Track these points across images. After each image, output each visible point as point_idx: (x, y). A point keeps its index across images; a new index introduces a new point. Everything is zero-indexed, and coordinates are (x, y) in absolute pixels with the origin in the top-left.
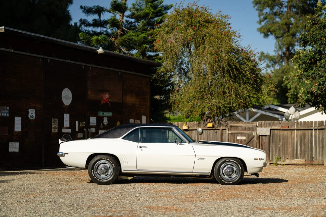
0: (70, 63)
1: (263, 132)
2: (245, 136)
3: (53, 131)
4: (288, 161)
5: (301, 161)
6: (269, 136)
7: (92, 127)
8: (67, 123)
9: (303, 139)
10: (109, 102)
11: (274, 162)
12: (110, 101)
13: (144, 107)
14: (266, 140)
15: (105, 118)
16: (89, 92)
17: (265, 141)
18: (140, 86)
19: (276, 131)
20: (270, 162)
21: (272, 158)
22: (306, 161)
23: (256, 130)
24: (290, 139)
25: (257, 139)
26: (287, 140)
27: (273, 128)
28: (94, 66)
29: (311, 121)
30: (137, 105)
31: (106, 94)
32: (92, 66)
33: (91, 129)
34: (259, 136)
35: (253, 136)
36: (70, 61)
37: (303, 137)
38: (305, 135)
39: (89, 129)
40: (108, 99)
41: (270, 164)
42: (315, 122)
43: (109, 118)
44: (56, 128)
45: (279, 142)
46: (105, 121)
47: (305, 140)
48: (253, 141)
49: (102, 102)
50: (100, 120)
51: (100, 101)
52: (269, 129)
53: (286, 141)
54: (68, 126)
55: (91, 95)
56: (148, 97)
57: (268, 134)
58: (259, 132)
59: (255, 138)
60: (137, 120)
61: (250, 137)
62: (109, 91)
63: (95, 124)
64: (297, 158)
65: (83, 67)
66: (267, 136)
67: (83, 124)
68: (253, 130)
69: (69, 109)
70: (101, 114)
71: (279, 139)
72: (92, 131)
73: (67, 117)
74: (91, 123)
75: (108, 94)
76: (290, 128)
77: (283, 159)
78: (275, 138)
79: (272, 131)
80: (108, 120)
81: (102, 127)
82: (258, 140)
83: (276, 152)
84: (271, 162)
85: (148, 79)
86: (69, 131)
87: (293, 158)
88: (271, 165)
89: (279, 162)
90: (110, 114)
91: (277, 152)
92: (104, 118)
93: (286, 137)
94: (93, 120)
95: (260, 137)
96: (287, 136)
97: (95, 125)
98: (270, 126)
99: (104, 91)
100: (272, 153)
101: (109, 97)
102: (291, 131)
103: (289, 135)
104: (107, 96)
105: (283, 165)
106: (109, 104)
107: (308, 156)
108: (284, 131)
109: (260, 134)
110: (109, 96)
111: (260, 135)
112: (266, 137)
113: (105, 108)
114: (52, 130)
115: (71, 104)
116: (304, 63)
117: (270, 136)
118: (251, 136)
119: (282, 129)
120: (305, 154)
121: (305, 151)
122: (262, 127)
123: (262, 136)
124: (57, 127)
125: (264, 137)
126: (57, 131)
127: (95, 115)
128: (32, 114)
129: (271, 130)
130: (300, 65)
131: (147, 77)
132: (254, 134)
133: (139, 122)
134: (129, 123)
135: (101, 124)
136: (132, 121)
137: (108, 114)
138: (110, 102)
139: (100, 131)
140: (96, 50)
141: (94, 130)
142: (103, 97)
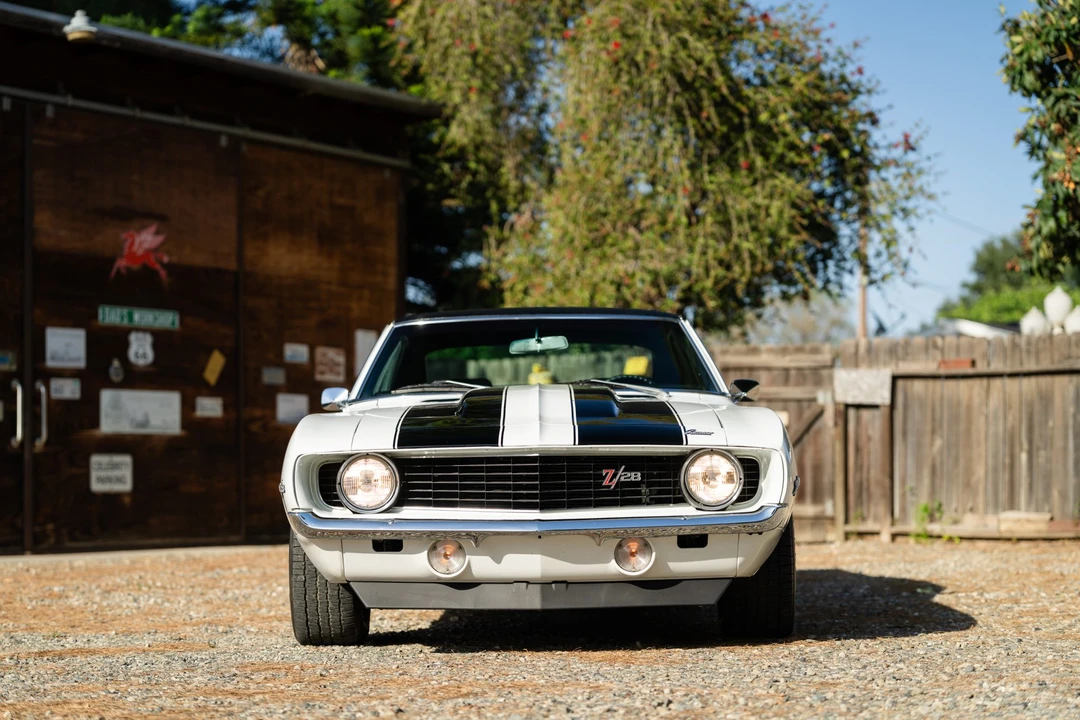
1: (859, 389)
2: (785, 409)
4: (970, 524)
5: (1028, 521)
6: (885, 406)
7: (61, 373)
9: (1036, 419)
10: (164, 266)
11: (913, 526)
12: (166, 259)
13: (366, 293)
14: (873, 425)
15: (141, 335)
16: (43, 220)
17: (871, 432)
18: (341, 201)
19: (918, 385)
20: (893, 524)
21: (903, 510)
22: (1052, 519)
23: (831, 380)
24: (982, 419)
25: (836, 424)
26: (969, 421)
27: (905, 368)
28: (70, 101)
30: (329, 283)
31: (143, 228)
32: (59, 100)
33: (55, 383)
34: (845, 410)
35: (818, 410)
37: (1037, 408)
38: (1046, 399)
39: (37, 385)
40: (155, 250)
41: (894, 536)
43: (160, 339)
45: (933, 432)
46: (141, 350)
47: (1047, 421)
48: (819, 432)
49: (121, 264)
50: (106, 346)
51: (112, 260)
52: (884, 375)
53: (962, 426)
55: (52, 230)
57: (884, 398)
58: (845, 392)
59: (829, 418)
60: (326, 349)
61: (808, 415)
62: (161, 218)
63: (78, 359)
64: (1012, 505)
65: (6, 105)
66: (878, 407)
67: (4, 360)
68: (819, 382)
70: (111, 316)
71: (933, 419)
72: (59, 390)
74: (53, 358)
75: (153, 229)
76: (981, 368)
77: (948, 515)
78: (915, 414)
79: (900, 383)
80: (155, 346)
81: (117, 375)
82: (840, 428)
83: (919, 478)
84: (898, 528)
85: (387, 174)
87: (996, 507)
88: (899, 539)
89: (935, 528)
90: (167, 320)
91: (926, 481)
92: (133, 337)
93: (963, 410)
94: (66, 345)
95: (852, 413)
96: (969, 408)
97: (82, 364)
98: (894, 361)
99: (131, 216)
100: (903, 482)
101: (163, 244)
102: (985, 381)
103: (976, 401)
104: (146, 239)
105: (951, 539)
106: (163, 273)
107: (1063, 496)
108: (951, 384)
109: (850, 400)
110: (161, 238)
111: (847, 406)
112: (876, 413)
113: (141, 288)
117: (892, 406)
118: (809, 407)
119: (943, 371)
120: (1048, 489)
121: (1048, 477)
122: (856, 365)
123: (859, 407)
125: (866, 414)
127: (78, 316)
129: (895, 379)
131: (380, 167)
132: (823, 398)
133: (341, 359)
134: (279, 361)
135: (116, 363)
136: (296, 352)
137: (155, 319)
138: (168, 267)
139: (107, 396)
140: (60, 26)
141: (69, 389)
142: (126, 240)
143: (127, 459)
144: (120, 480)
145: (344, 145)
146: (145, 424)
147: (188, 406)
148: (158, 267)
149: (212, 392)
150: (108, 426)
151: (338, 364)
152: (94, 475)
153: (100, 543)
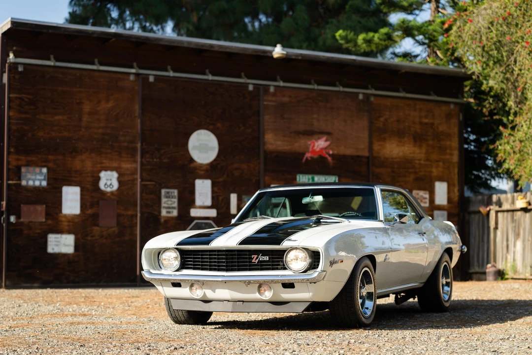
0: (212, 80)
3: (164, 213)
8: (203, 198)
10: (330, 155)
12: (331, 152)
13: (441, 164)
16: (269, 137)
18: (426, 121)
28: (282, 84)
30: (420, 160)
31: (319, 138)
32: (276, 84)
36: (210, 77)
40: (326, 148)
44: (174, 208)
49: (308, 155)
51: (304, 154)
54: (209, 202)
55: (273, 141)
56: (455, 143)
60: (418, 192)
62: (328, 134)
65: (251, 88)
69: (211, 171)
70: (302, 179)
73: (203, 186)
75: (324, 138)
85: (452, 106)
86: (213, 213)
90: (332, 180)
99: (312, 133)
101: (330, 145)
104: (321, 144)
106: (329, 159)
110: (328, 143)
113: (319, 165)
114: (160, 212)
115: (215, 160)
124: (176, 205)
126: (175, 213)
127: (287, 181)
128: (109, 181)
131: (449, 103)
133: (427, 196)
137: (326, 180)
138: (332, 156)
142: (310, 145)
145: (429, 94)
148: (327, 156)
151: (425, 198)
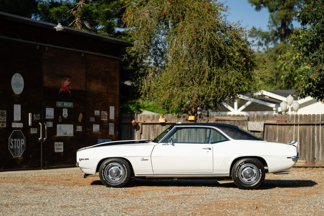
0: (22, 42)
1: (255, 127)
5: (300, 162)
7: (49, 120)
8: (17, 116)
9: (303, 136)
13: (112, 95)
15: (65, 109)
16: (45, 78)
18: (107, 70)
19: (271, 127)
22: (306, 162)
23: (247, 124)
24: (288, 136)
26: (285, 136)
27: (267, 122)
28: (51, 46)
29: (313, 115)
30: (104, 93)
31: (66, 80)
32: (49, 45)
33: (48, 123)
36: (21, 40)
37: (303, 133)
38: (305, 131)
39: (44, 123)
42: (318, 115)
43: (69, 109)
44: (4, 122)
45: (275, 139)
46: (65, 113)
47: (305, 137)
49: (61, 90)
50: (58, 112)
51: (59, 89)
52: (263, 123)
53: (283, 137)
54: (20, 119)
55: (47, 81)
56: (117, 83)
57: (262, 130)
58: (251, 127)
60: (103, 112)
62: (69, 77)
63: (52, 116)
65: (38, 47)
66: (260, 132)
67: (37, 117)
68: (243, 125)
69: (21, 99)
70: (59, 104)
71: (275, 135)
72: (48, 125)
73: (17, 109)
74: (47, 116)
75: (68, 80)
76: (288, 123)
78: (270, 134)
79: (266, 126)
80: (68, 112)
81: (60, 120)
85: (117, 62)
86: (20, 125)
90: (70, 105)
92: (64, 110)
93: (283, 133)
94: (50, 112)
97: (53, 118)
98: (264, 120)
99: (63, 77)
101: (70, 84)
102: (289, 126)
103: (286, 131)
104: (67, 83)
106: (70, 92)
107: (309, 156)
108: (280, 126)
109: (252, 130)
110: (69, 82)
113: (65, 97)
115: (22, 92)
116: (305, 45)
117: (264, 131)
119: (278, 123)
120: (305, 154)
121: (305, 151)
122: (254, 121)
123: (254, 131)
124: (5, 120)
125: (256, 133)
126: (5, 126)
127: (53, 105)
129: (265, 124)
130: (300, 48)
131: (116, 59)
132: (245, 128)
133: (107, 114)
134: (93, 115)
135: (60, 117)
136: (97, 113)
137: (68, 105)
138: (70, 90)
139: (58, 126)
140: (53, 27)
141: (50, 124)
142: (62, 83)
143: (62, 143)
144: (61, 149)
145: (107, 54)
146: (66, 134)
147: (75, 128)
149: (80, 124)
150: (58, 134)
151: (106, 116)
152: (55, 147)
153: (57, 166)
